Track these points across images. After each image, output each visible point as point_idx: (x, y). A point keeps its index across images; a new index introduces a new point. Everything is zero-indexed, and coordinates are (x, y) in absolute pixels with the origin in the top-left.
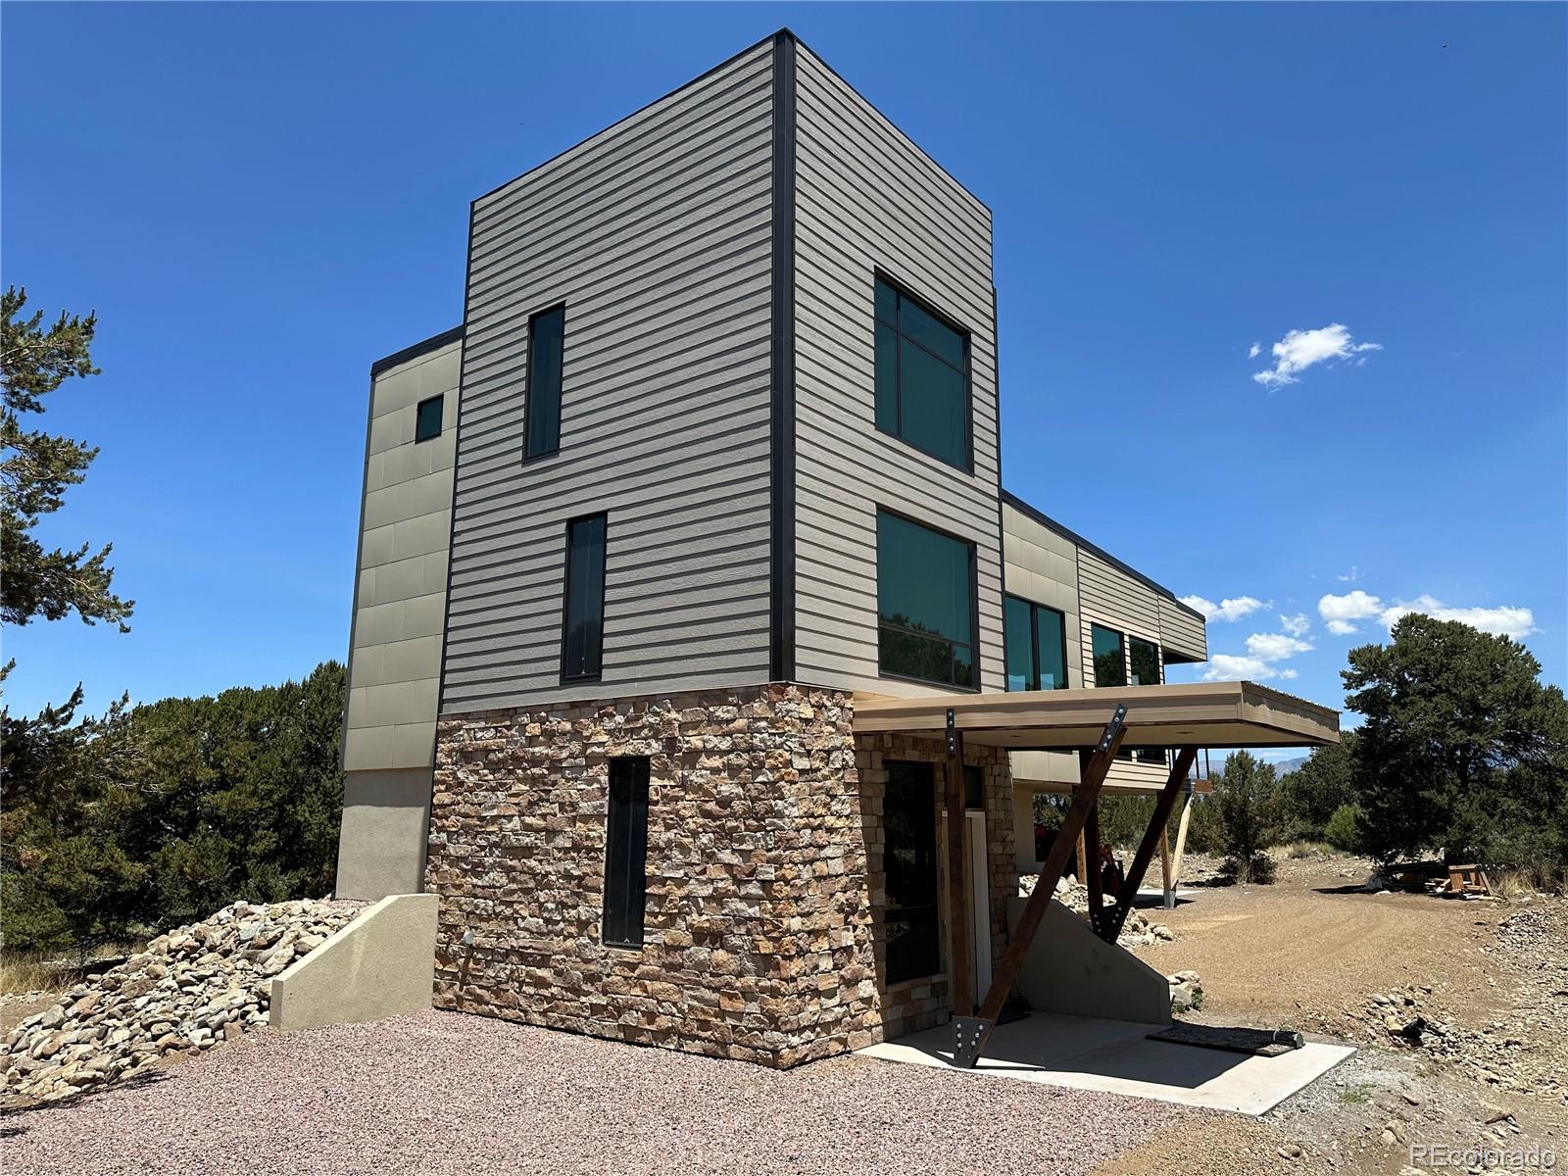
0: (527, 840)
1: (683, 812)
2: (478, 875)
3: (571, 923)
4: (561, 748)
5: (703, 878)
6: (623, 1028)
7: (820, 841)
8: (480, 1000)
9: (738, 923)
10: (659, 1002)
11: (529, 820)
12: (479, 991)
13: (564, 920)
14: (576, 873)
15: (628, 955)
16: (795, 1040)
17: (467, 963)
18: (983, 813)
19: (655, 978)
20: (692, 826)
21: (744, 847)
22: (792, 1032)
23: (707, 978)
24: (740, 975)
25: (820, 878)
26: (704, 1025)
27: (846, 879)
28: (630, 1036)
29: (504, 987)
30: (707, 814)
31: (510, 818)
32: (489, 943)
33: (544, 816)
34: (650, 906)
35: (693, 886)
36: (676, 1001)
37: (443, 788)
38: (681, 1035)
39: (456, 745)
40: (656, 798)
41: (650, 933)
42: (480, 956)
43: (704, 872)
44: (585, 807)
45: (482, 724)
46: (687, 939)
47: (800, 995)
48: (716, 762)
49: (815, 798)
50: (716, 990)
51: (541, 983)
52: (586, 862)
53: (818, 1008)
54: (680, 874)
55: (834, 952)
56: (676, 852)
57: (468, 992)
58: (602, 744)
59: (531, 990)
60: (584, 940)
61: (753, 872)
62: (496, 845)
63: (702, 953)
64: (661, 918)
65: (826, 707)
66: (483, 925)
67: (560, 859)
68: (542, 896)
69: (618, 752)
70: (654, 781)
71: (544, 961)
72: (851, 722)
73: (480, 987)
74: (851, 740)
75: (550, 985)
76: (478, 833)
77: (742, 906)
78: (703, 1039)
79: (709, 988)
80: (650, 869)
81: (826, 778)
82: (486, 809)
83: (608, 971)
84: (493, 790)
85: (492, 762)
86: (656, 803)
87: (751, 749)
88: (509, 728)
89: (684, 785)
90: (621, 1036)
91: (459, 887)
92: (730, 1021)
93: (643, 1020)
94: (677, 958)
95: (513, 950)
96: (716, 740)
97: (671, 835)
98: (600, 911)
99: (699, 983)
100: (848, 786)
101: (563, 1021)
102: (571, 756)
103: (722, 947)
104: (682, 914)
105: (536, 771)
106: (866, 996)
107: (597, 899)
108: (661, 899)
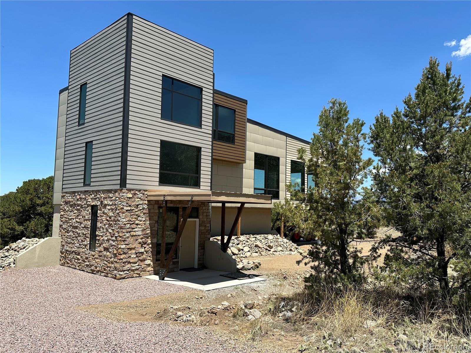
0: (76, 225)
1: (103, 219)
2: (68, 233)
3: (84, 245)
4: (83, 202)
5: (106, 235)
6: (91, 270)
7: (133, 227)
8: (68, 263)
9: (111, 246)
10: (98, 264)
11: (77, 220)
12: (68, 261)
13: (82, 244)
14: (85, 233)
15: (93, 253)
16: (122, 273)
17: (66, 254)
18: (198, 219)
19: (97, 259)
20: (104, 223)
21: (113, 228)
22: (121, 271)
23: (105, 259)
24: (111, 258)
25: (132, 236)
26: (105, 269)
27: (143, 236)
28: (93, 272)
29: (72, 260)
30: (107, 220)
31: (73, 219)
32: (69, 249)
33: (79, 219)
34: (97, 242)
35: (104, 237)
36: (100, 264)
37: (62, 211)
38: (101, 272)
39: (64, 200)
40: (98, 216)
41: (97, 248)
42: (68, 252)
43: (106, 234)
44: (87, 217)
45: (69, 195)
46: (103, 250)
47: (124, 263)
48: (109, 207)
49: (132, 217)
50: (107, 261)
51: (78, 259)
52: (86, 230)
53: (130, 266)
54: (102, 234)
55: (136, 253)
56: (101, 229)
57: (66, 261)
58: (89, 202)
59: (76, 261)
60: (86, 249)
61: (114, 235)
62: (71, 225)
63: (105, 253)
64: (99, 245)
65: (137, 194)
66: (69, 245)
67: (82, 230)
68: (79, 239)
69: (92, 204)
70: (99, 212)
71: (79, 254)
72: (147, 197)
73: (68, 260)
74: (146, 202)
75: (80, 260)
76: (68, 222)
77: (112, 242)
78: (104, 273)
79: (106, 261)
80: (97, 233)
81: (136, 212)
82: (69, 217)
83: (89, 257)
84: (71, 212)
85: (71, 205)
86: (99, 217)
87: (115, 205)
88: (74, 196)
89: (104, 213)
90: (91, 272)
91: (65, 236)
92: (109, 269)
93: (95, 268)
94: (101, 254)
95: (73, 252)
96: (109, 202)
97: (101, 225)
98: (89, 243)
99: (104, 260)
100: (144, 214)
101: (82, 268)
102: (84, 204)
103: (108, 252)
104: (102, 244)
105: (78, 208)
106: (148, 264)
107: (88, 239)
108: (99, 240)
